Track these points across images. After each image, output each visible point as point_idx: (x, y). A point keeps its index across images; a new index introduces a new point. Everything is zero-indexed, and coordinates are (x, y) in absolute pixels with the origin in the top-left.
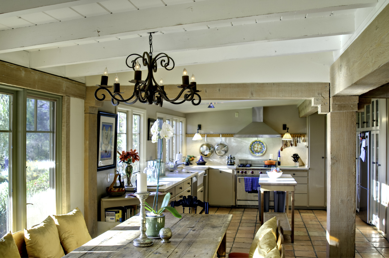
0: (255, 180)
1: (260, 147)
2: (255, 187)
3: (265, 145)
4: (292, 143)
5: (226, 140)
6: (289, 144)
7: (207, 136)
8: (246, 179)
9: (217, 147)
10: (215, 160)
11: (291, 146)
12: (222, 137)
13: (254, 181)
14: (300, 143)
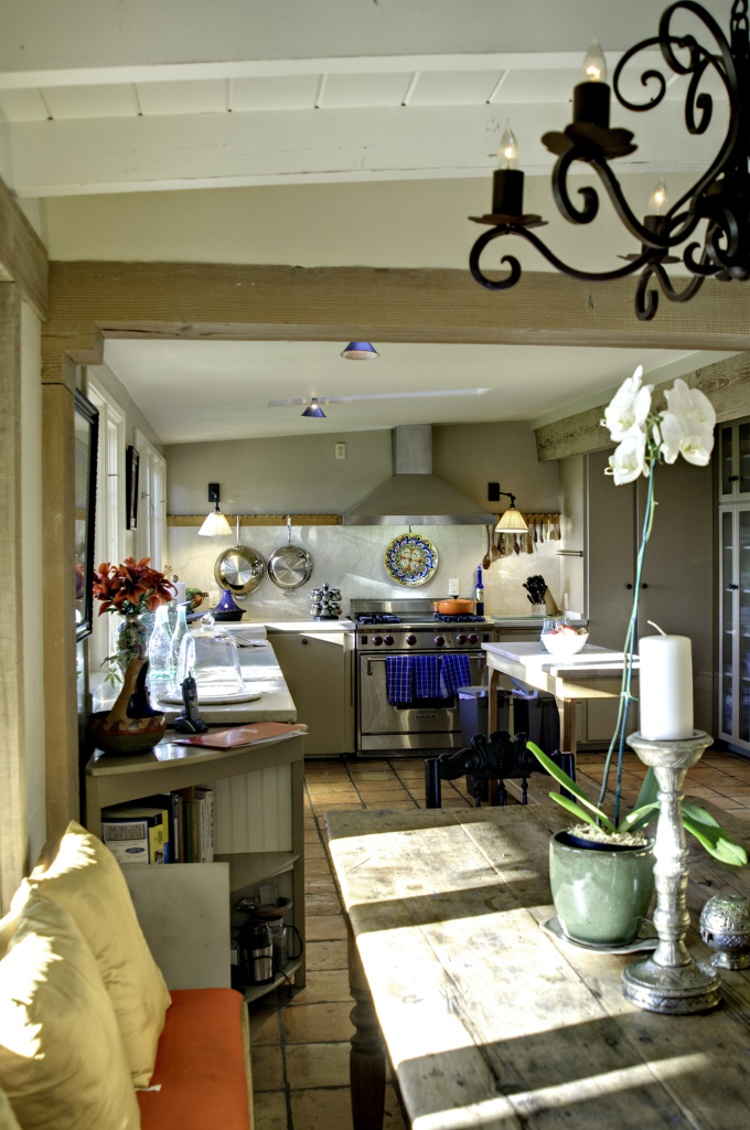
0: (424, 664)
1: (419, 557)
2: (425, 687)
3: (434, 548)
4: (518, 542)
5: (305, 535)
6: (508, 545)
7: (240, 525)
8: (394, 663)
9: (276, 559)
10: (272, 603)
11: (514, 552)
12: (292, 524)
13: (419, 669)
14: (542, 541)
